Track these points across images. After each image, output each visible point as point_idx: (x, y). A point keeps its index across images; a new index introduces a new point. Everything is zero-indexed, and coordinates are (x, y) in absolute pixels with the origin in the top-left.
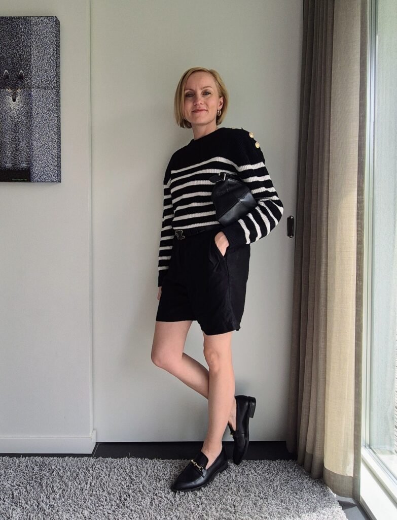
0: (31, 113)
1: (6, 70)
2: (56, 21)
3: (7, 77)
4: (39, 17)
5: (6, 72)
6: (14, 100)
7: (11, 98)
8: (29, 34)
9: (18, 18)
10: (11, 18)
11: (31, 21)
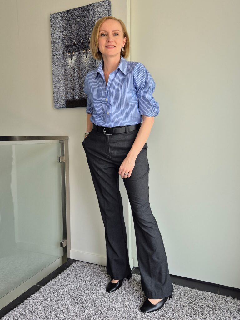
0: (95, 63)
1: (82, 40)
2: (108, 3)
3: (83, 43)
4: (99, 3)
5: (82, 41)
6: (87, 57)
7: (85, 56)
8: (93, 15)
9: (88, 6)
10: (84, 6)
11: (95, 6)
